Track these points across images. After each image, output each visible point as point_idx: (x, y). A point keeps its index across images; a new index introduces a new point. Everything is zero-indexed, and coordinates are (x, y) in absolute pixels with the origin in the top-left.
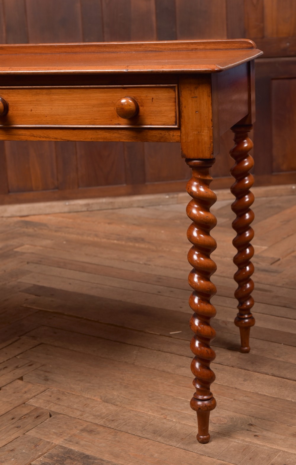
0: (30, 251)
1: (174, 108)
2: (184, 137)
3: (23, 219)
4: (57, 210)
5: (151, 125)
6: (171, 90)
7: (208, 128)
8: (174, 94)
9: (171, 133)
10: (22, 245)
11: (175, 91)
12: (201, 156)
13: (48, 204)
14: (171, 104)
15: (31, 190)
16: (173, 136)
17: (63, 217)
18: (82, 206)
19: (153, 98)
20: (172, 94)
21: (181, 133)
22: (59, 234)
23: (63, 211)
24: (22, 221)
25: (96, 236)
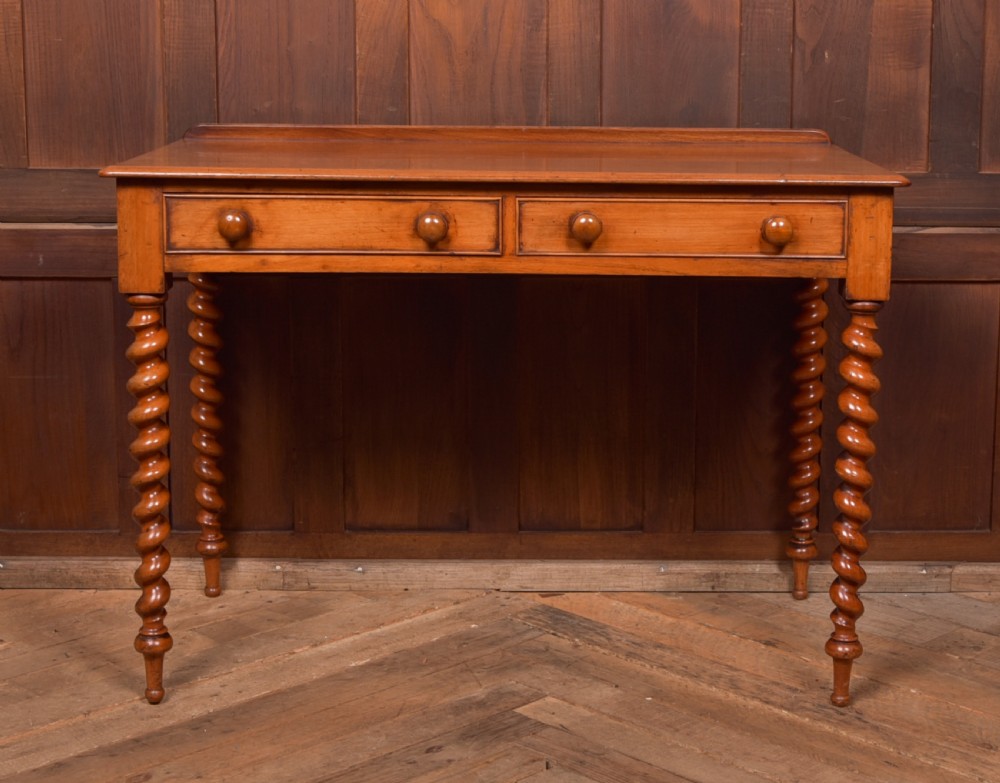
0: (557, 720)
1: (840, 231)
2: (851, 271)
3: (547, 601)
4: (635, 584)
5: (807, 254)
6: (839, 208)
7: (886, 258)
8: (842, 213)
9: (835, 265)
10: (539, 696)
11: (844, 209)
12: (873, 297)
13: (615, 566)
14: (837, 226)
15: (575, 528)
16: (837, 269)
17: (649, 607)
18: (698, 576)
19: (812, 219)
20: (838, 212)
21: (848, 265)
22: (635, 665)
23: (650, 588)
24: (547, 610)
25: (734, 686)
